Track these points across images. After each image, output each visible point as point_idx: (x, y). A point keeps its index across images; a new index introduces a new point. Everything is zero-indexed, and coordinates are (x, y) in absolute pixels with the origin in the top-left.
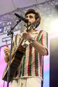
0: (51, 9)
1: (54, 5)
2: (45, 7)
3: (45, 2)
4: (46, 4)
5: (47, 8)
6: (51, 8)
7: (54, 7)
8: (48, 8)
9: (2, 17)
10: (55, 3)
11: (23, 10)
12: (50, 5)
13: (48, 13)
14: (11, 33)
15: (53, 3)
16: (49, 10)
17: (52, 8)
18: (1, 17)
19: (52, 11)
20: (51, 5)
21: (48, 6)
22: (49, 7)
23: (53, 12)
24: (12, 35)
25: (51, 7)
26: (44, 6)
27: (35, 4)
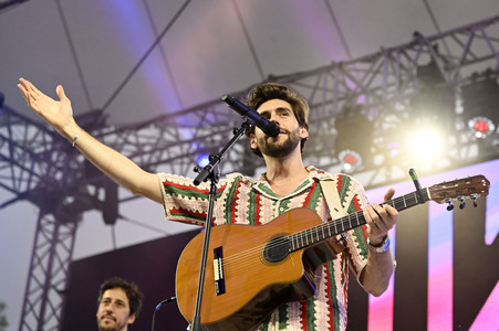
0: (401, 82)
1: (412, 64)
2: (377, 72)
3: (379, 55)
4: (382, 59)
5: (385, 79)
6: (401, 75)
7: (415, 72)
8: (391, 79)
9: (210, 109)
10: (417, 57)
11: (292, 81)
12: (396, 66)
13: (390, 96)
14: (207, 174)
15: (409, 59)
16: (393, 84)
17: (404, 78)
18: (206, 112)
19: (407, 87)
20: (401, 66)
21: (390, 70)
22: (394, 73)
23: (409, 91)
24: (212, 185)
25: (403, 72)
26: (375, 68)
27: (337, 60)
